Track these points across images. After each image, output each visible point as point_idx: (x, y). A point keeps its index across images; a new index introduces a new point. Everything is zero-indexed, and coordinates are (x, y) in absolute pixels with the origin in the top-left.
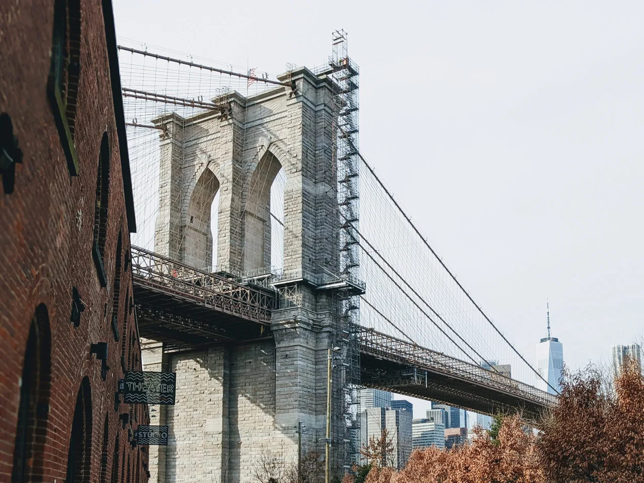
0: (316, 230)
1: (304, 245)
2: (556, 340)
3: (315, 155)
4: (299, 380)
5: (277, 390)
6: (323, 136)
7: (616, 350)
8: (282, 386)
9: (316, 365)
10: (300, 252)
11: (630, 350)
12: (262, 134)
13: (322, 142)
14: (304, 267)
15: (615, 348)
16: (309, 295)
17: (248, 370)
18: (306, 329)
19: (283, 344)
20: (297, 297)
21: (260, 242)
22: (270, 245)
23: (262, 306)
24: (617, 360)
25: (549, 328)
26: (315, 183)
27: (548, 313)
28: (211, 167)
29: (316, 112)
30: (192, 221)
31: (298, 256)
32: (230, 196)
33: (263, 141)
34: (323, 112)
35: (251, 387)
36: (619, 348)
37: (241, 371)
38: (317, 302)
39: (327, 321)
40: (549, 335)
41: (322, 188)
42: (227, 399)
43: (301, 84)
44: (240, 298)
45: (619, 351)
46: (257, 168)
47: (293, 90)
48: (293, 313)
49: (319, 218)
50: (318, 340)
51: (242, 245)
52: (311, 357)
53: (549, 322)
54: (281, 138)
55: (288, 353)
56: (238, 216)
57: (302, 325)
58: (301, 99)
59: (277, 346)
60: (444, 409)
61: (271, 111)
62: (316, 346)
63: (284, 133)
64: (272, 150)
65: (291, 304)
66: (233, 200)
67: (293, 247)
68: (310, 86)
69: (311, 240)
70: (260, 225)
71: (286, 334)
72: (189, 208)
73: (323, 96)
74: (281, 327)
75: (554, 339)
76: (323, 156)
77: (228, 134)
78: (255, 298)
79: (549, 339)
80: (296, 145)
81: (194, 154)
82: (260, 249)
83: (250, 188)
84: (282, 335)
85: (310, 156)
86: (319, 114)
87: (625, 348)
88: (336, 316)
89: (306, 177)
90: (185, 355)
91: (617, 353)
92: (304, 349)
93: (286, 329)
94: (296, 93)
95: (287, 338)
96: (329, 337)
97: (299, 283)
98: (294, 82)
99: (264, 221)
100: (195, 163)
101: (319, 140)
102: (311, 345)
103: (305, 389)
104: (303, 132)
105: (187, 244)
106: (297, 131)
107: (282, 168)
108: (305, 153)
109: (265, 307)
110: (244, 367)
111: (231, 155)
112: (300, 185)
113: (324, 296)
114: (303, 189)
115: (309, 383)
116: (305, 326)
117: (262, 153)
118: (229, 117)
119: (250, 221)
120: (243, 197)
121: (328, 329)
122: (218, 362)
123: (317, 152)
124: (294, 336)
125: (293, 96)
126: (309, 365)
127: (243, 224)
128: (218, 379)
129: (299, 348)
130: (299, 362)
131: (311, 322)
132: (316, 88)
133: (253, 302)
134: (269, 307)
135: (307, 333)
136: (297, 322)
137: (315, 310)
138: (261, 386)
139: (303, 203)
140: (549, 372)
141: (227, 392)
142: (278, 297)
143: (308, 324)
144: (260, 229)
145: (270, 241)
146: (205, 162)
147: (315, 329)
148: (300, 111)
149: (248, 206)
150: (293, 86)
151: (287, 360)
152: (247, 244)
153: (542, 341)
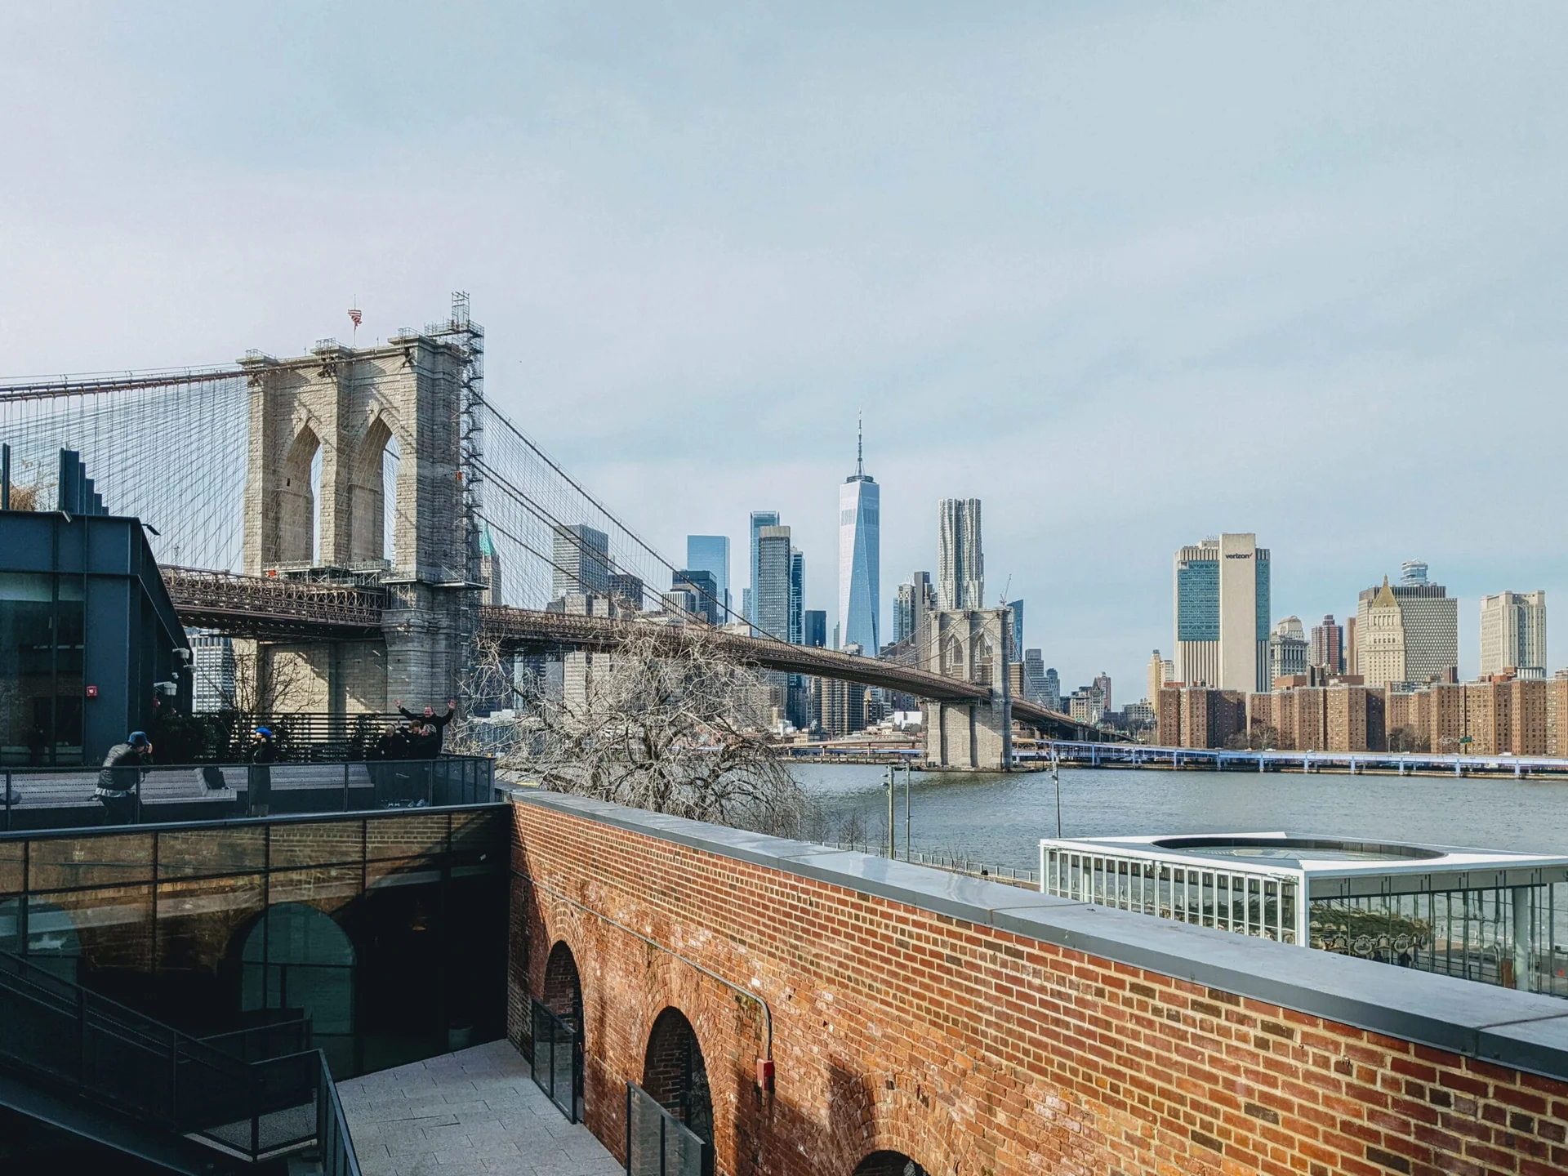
0: (433, 517)
1: (419, 538)
2: (870, 479)
3: (432, 431)
4: (412, 688)
5: (389, 696)
6: (441, 409)
7: (946, 506)
8: (394, 692)
9: (432, 668)
10: (415, 546)
11: (967, 506)
12: (372, 396)
13: (441, 415)
14: (419, 563)
15: (944, 504)
16: (424, 593)
17: (356, 671)
18: (421, 632)
19: (395, 648)
20: (410, 597)
21: (370, 517)
22: (383, 516)
23: (371, 606)
24: (947, 521)
25: (860, 460)
26: (433, 462)
27: (860, 436)
28: (312, 425)
29: (434, 380)
30: (288, 485)
31: (411, 550)
32: (335, 468)
33: (374, 405)
34: (442, 381)
35: (360, 689)
36: (950, 503)
37: (348, 671)
38: (434, 599)
39: (445, 623)
40: (860, 472)
41: (441, 470)
42: (333, 702)
43: (415, 352)
44: (346, 603)
45: (950, 508)
46: (367, 435)
47: (407, 357)
48: (406, 615)
49: (437, 504)
50: (434, 642)
51: (349, 524)
52: (426, 659)
53: (860, 451)
54: (395, 405)
55: (400, 657)
56: (345, 491)
57: (416, 629)
58: (416, 370)
59: (389, 649)
60: (689, 591)
61: (383, 371)
62: (433, 648)
63: (397, 400)
64: (383, 417)
65: (404, 603)
66: (338, 473)
67: (406, 539)
68: (427, 352)
69: (427, 530)
70: (370, 497)
71: (398, 637)
72: (285, 470)
73: (443, 363)
74: (392, 630)
75: (866, 477)
76: (441, 433)
77: (332, 393)
78: (363, 600)
79: (860, 477)
80: (410, 422)
81: (292, 410)
82: (371, 524)
83: (358, 457)
84: (394, 638)
85: (427, 433)
86: (437, 382)
87: (960, 504)
88: (455, 616)
89: (422, 459)
90: (285, 647)
91: (946, 511)
92: (419, 654)
93: (398, 632)
94: (410, 361)
95: (400, 641)
96: (446, 639)
97: (412, 584)
98: (407, 349)
99: (375, 492)
100: (293, 416)
101: (437, 412)
102: (427, 648)
103: (419, 696)
104: (418, 408)
105: (283, 513)
106: (411, 406)
107: (393, 436)
108: (420, 432)
109: (375, 607)
110: (353, 667)
111: (334, 419)
112: (415, 470)
113: (441, 593)
114: (418, 474)
115: (424, 689)
116: (420, 630)
117: (372, 419)
118: (332, 374)
119: (359, 496)
120: (350, 469)
121: (445, 631)
122: (322, 660)
123: (435, 427)
124: (405, 639)
125: (407, 364)
126: (425, 669)
127: (350, 499)
128: (323, 678)
129: (412, 653)
130: (413, 669)
131: (426, 624)
132: (434, 353)
133: (361, 605)
134: (379, 607)
135: (422, 636)
136: (409, 626)
137: (431, 608)
138: (371, 689)
139: (417, 490)
140: (857, 530)
141: (333, 694)
142: (390, 596)
143: (423, 627)
144: (370, 501)
145: (383, 512)
146: (304, 417)
147: (431, 630)
148: (414, 383)
149: (357, 479)
150: (407, 353)
151: (400, 665)
152: (356, 524)
153: (850, 480)
